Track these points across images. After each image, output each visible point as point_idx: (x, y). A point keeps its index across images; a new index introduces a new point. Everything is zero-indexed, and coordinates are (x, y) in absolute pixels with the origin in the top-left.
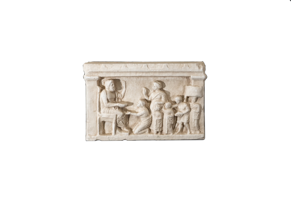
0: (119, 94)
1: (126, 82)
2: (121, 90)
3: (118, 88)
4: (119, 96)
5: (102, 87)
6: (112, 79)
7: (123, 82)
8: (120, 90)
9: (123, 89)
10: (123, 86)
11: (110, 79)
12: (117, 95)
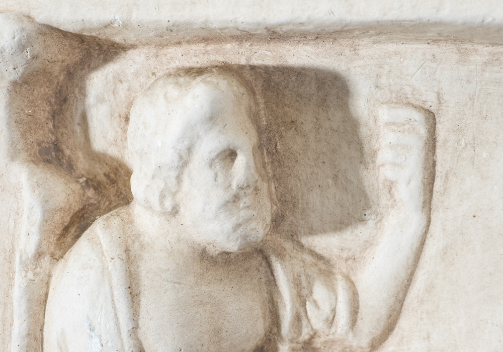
0: (319, 292)
1: (431, 118)
2: (361, 232)
3: (314, 198)
4: (316, 319)
5: (92, 183)
6: (226, 69)
7: (384, 114)
8: (341, 224)
9: (391, 220)
10: (386, 173)
11: (200, 71)
12: (302, 299)
